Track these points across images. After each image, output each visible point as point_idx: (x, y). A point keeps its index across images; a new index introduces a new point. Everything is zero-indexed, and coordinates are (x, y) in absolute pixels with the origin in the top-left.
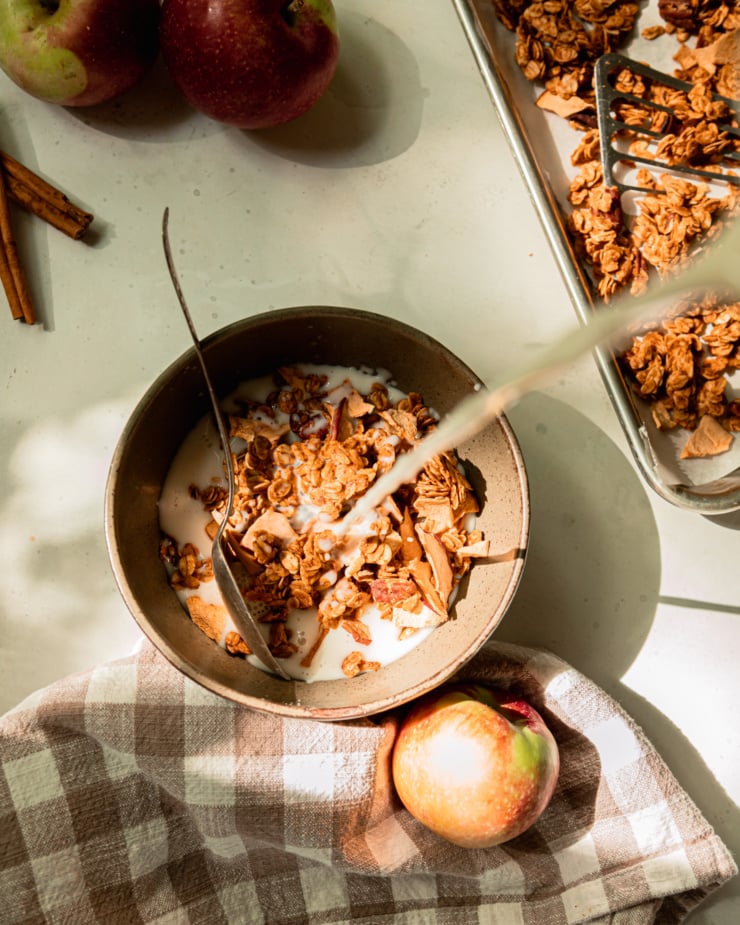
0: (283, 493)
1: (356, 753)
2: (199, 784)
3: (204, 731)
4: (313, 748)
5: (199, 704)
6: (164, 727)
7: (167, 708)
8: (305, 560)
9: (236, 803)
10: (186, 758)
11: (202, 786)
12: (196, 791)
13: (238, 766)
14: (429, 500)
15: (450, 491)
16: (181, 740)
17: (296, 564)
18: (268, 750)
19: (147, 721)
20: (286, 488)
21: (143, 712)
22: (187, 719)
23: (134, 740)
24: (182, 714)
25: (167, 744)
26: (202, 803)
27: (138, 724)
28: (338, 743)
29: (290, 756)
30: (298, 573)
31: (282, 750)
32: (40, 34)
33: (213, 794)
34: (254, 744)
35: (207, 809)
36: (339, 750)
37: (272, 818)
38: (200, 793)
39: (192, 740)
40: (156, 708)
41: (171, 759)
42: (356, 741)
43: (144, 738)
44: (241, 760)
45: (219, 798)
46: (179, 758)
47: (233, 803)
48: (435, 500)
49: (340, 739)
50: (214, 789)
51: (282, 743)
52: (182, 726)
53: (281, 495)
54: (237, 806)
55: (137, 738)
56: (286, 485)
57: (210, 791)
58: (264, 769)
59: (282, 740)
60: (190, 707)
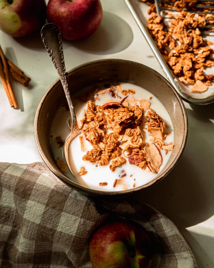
0: (100, 119)
1: (89, 221)
2: (30, 211)
3: (39, 193)
4: (74, 213)
5: (41, 184)
6: (26, 188)
7: (30, 182)
8: (107, 145)
9: (40, 223)
10: (29, 201)
11: (31, 212)
12: (28, 213)
13: (45, 210)
14: (152, 128)
15: (160, 125)
16: (30, 194)
17: (104, 147)
18: (58, 208)
19: (21, 184)
20: (101, 118)
21: (21, 180)
22: (35, 187)
23: (14, 189)
24: (34, 185)
25: (24, 193)
26: (28, 219)
27: (18, 183)
28: (83, 215)
29: (65, 213)
30: (105, 150)
31: (63, 210)
32: (6, 9)
33: (33, 216)
34: (54, 204)
35: (29, 222)
36: (83, 217)
37: (50, 234)
38: (29, 214)
39: (34, 195)
40: (26, 181)
41: (24, 199)
42: (90, 216)
43: (18, 189)
44: (47, 208)
45: (35, 219)
46: (27, 200)
47: (39, 223)
48: (155, 128)
49: (85, 213)
50: (34, 215)
51: (63, 207)
52: (32, 189)
53: (99, 120)
54: (39, 225)
55: (15, 188)
56: (101, 117)
57: (32, 215)
58: (54, 214)
59: (64, 206)
60: (37, 184)
